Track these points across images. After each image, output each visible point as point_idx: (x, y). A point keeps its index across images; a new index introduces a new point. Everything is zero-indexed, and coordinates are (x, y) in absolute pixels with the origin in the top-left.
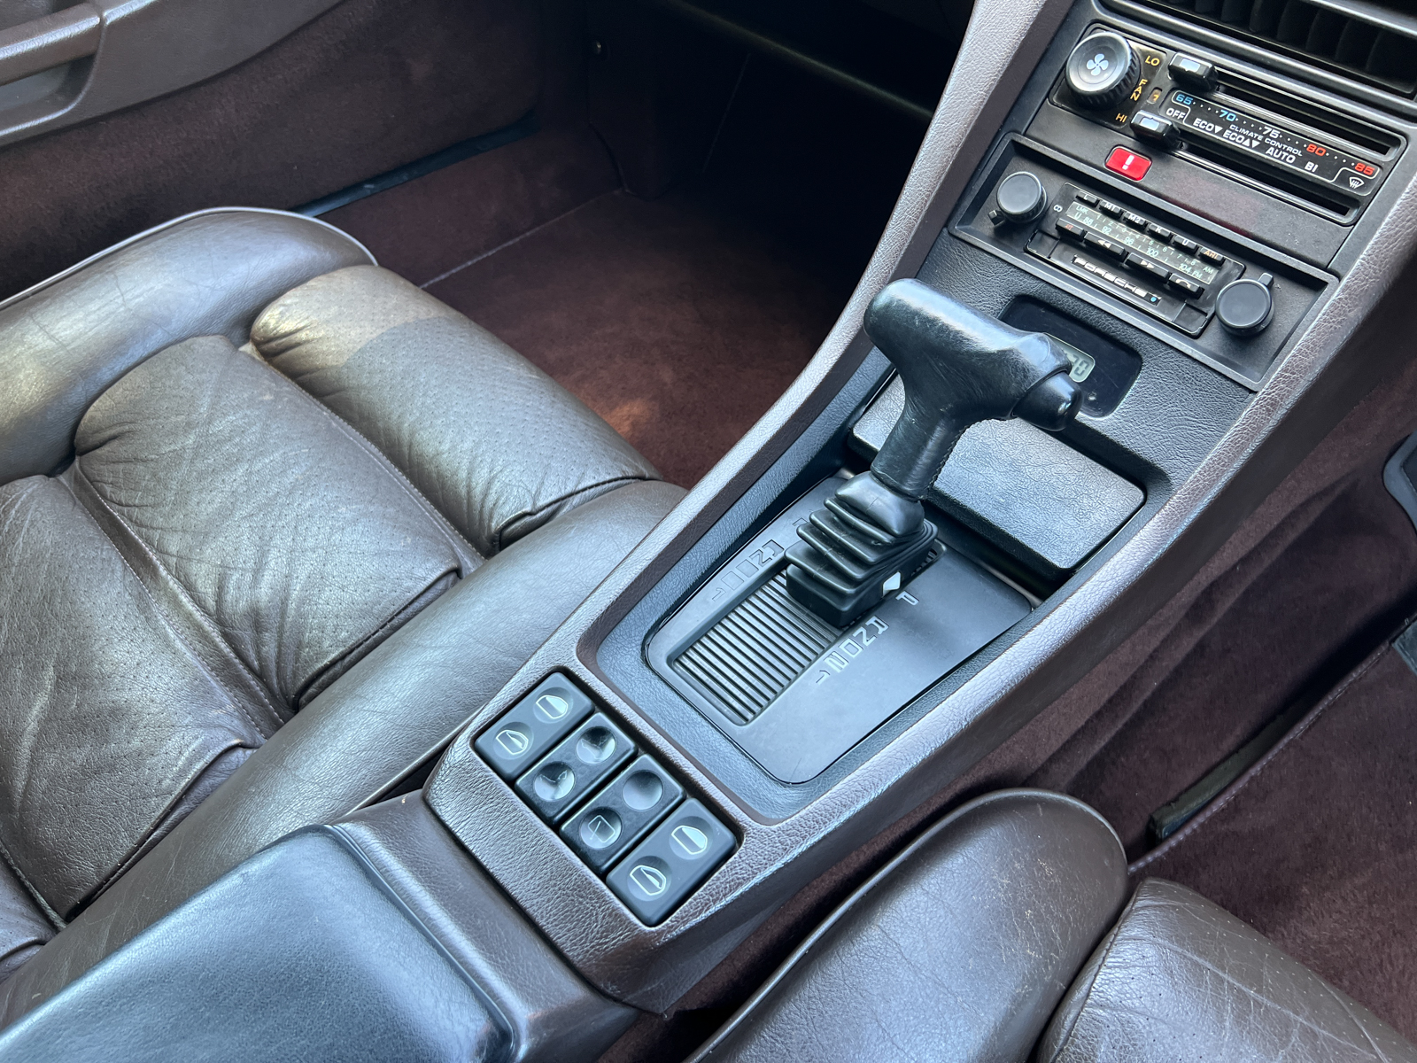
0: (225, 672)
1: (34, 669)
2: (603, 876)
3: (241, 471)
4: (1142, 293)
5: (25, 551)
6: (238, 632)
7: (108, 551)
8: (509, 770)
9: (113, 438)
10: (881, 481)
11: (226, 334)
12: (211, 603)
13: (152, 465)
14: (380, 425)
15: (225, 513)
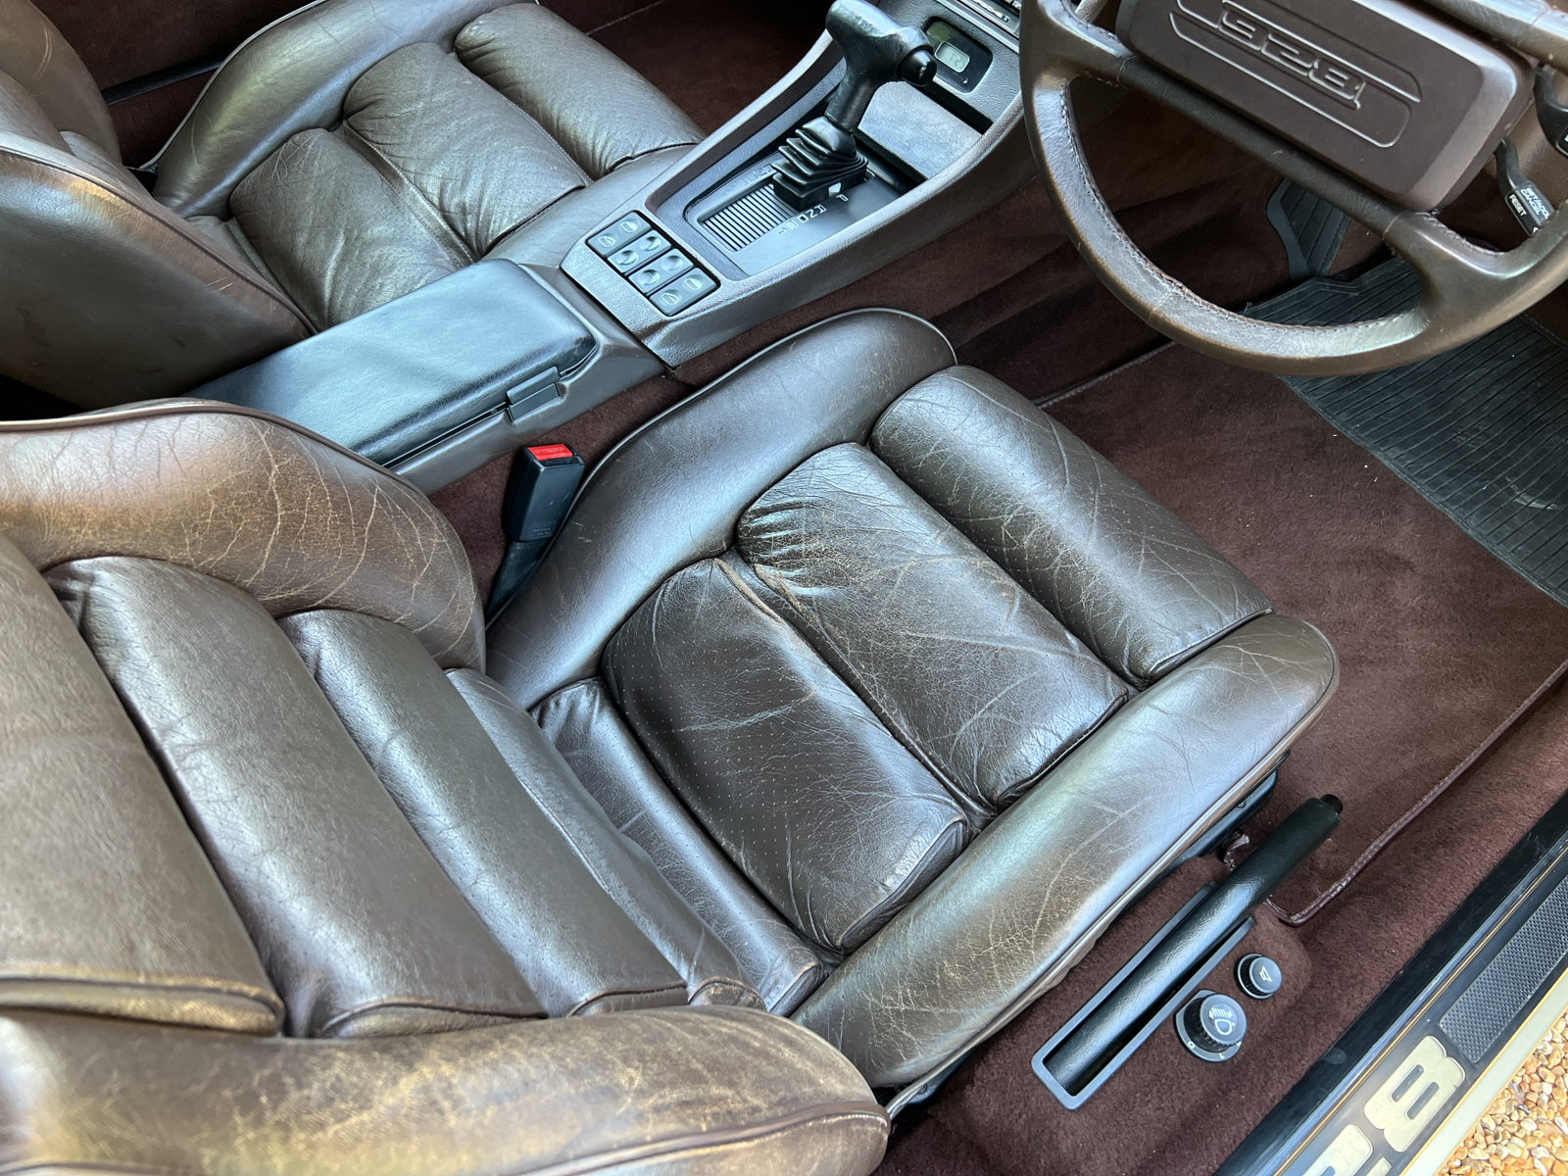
0: (444, 238)
1: (331, 237)
2: (648, 298)
3: (453, 124)
4: (1000, 15)
5: (320, 169)
6: (453, 215)
7: (371, 170)
8: (603, 253)
9: (371, 103)
10: (829, 120)
11: (440, 43)
12: (436, 200)
13: (397, 120)
14: (540, 106)
15: (444, 149)
